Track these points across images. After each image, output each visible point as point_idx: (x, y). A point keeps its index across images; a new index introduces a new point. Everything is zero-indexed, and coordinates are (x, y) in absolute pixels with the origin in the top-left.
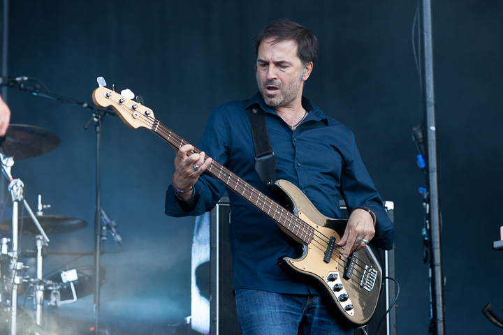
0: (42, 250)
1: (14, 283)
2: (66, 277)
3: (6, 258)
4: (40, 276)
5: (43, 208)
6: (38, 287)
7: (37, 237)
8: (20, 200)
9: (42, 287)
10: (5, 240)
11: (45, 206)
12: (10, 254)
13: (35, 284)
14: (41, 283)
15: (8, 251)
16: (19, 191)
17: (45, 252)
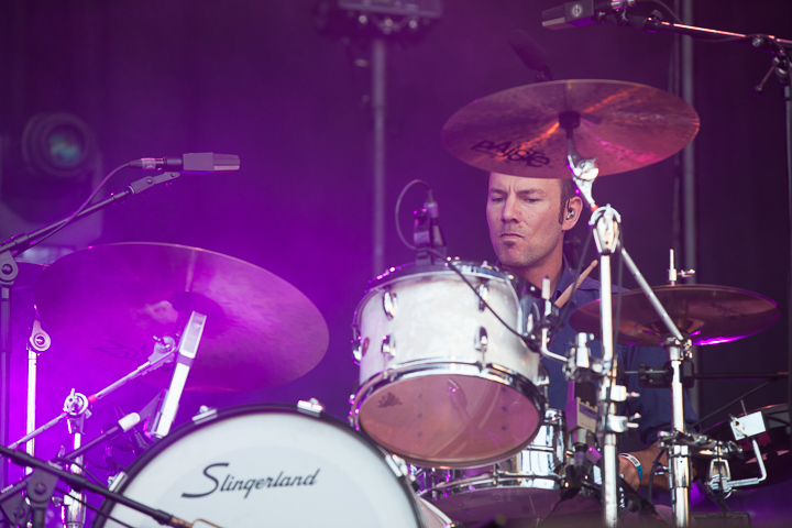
0: (681, 366)
1: (608, 431)
2: (740, 427)
3: (588, 378)
4: (679, 424)
5: (679, 277)
6: (677, 449)
7: (670, 340)
8: (613, 251)
9: (685, 450)
10: (582, 338)
11: (683, 273)
12: (597, 368)
13: (669, 442)
14: (681, 439)
15: (591, 360)
16: (611, 231)
17: (688, 373)
